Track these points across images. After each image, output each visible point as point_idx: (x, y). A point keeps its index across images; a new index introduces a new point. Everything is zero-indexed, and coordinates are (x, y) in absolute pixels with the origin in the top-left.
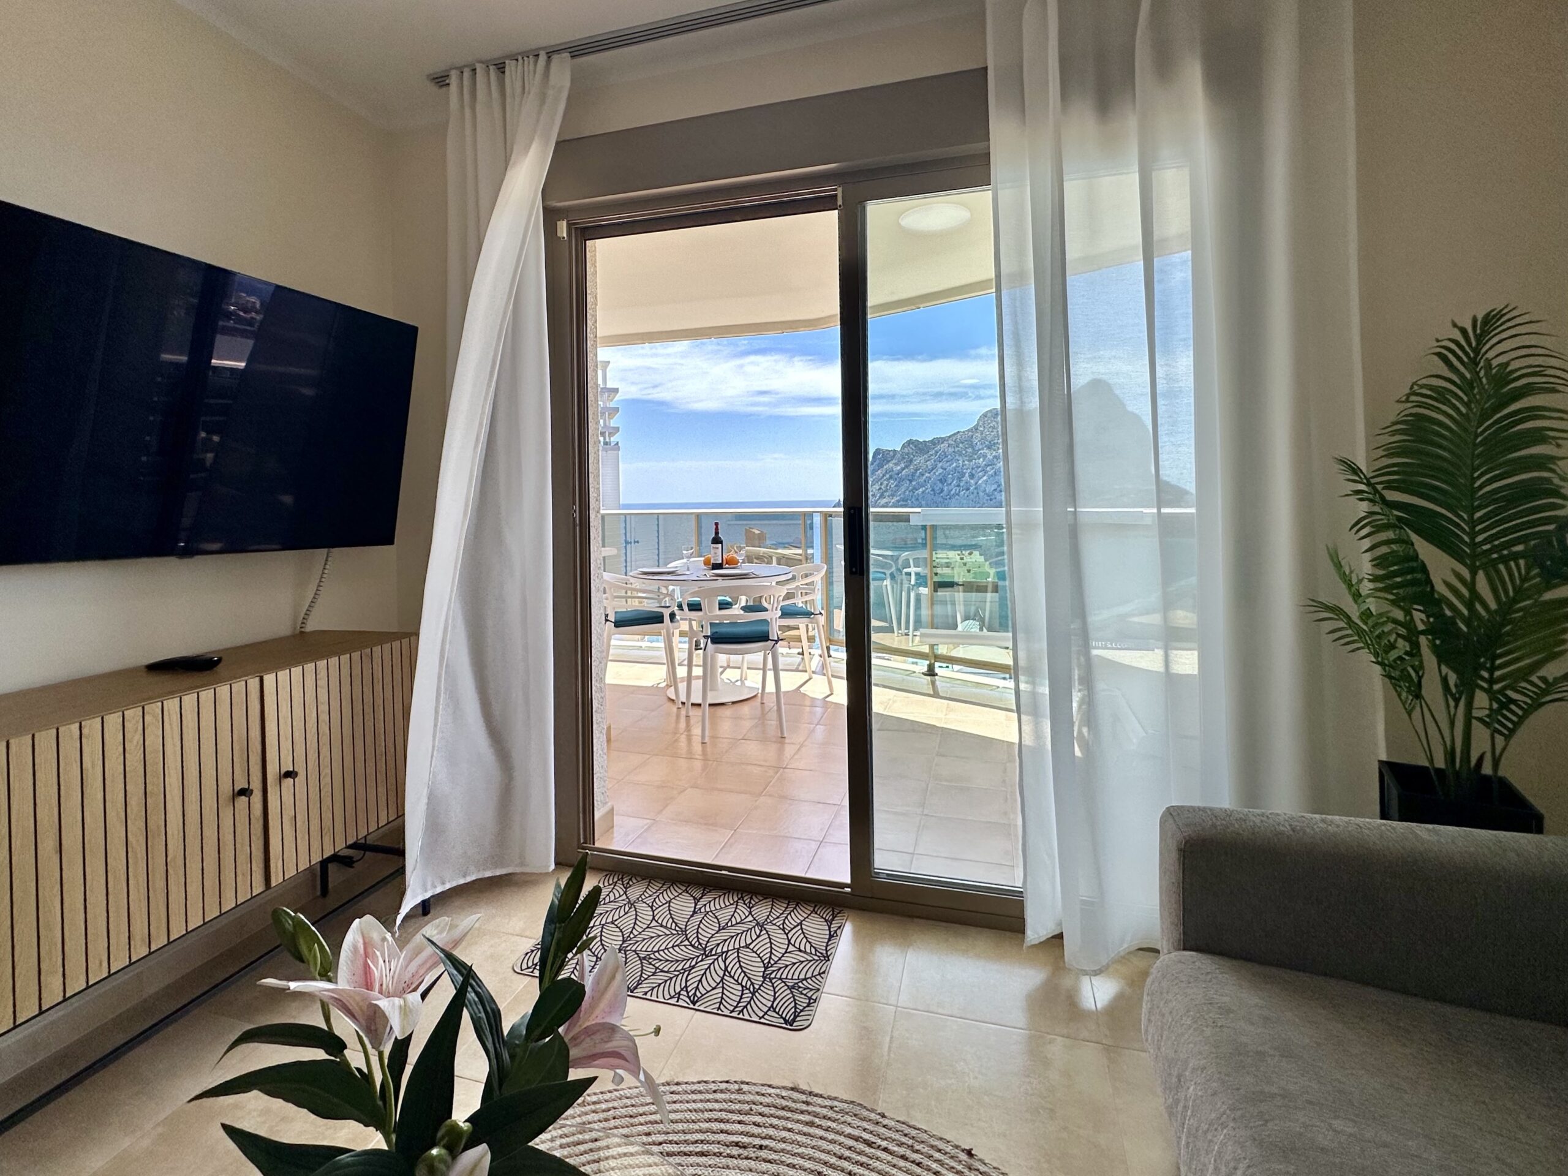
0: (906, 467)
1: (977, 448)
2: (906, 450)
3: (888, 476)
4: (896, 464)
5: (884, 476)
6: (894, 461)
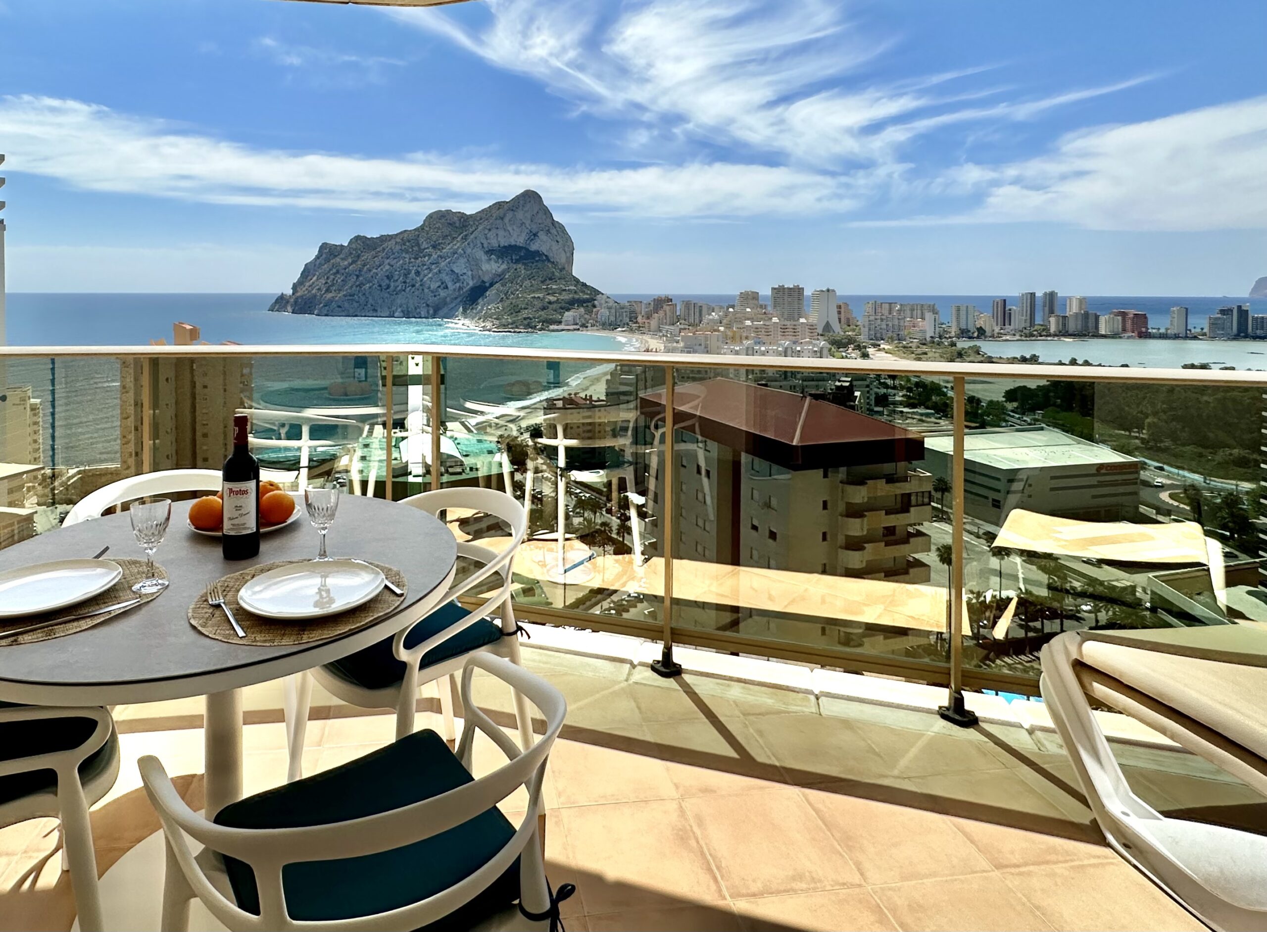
0: (353, 262)
1: (422, 247)
2: (354, 246)
3: (334, 270)
4: (342, 259)
5: (330, 270)
6: (341, 256)
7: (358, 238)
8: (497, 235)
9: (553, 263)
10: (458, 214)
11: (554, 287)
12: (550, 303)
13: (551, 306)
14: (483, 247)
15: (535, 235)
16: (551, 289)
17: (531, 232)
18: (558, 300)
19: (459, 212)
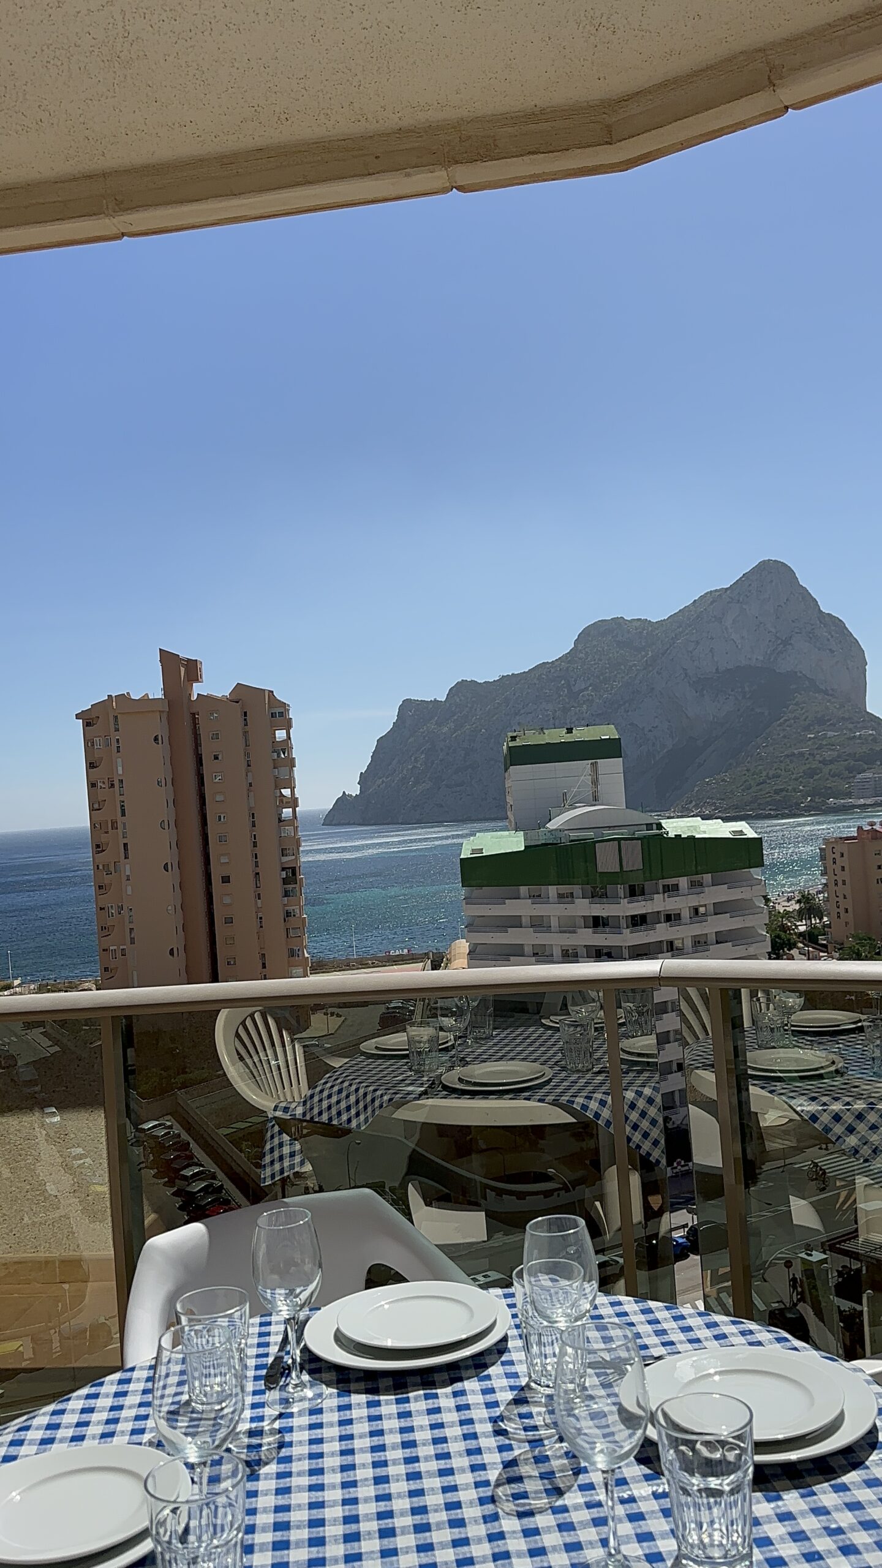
1: (576, 689)
2: (457, 700)
3: (427, 745)
4: (439, 724)
5: (421, 745)
6: (438, 719)
7: (462, 684)
8: (711, 650)
9: (826, 692)
10: (635, 624)
11: (830, 734)
12: (824, 762)
13: (826, 770)
14: (686, 674)
15: (786, 642)
16: (825, 737)
17: (778, 638)
18: (839, 756)
19: (639, 620)
